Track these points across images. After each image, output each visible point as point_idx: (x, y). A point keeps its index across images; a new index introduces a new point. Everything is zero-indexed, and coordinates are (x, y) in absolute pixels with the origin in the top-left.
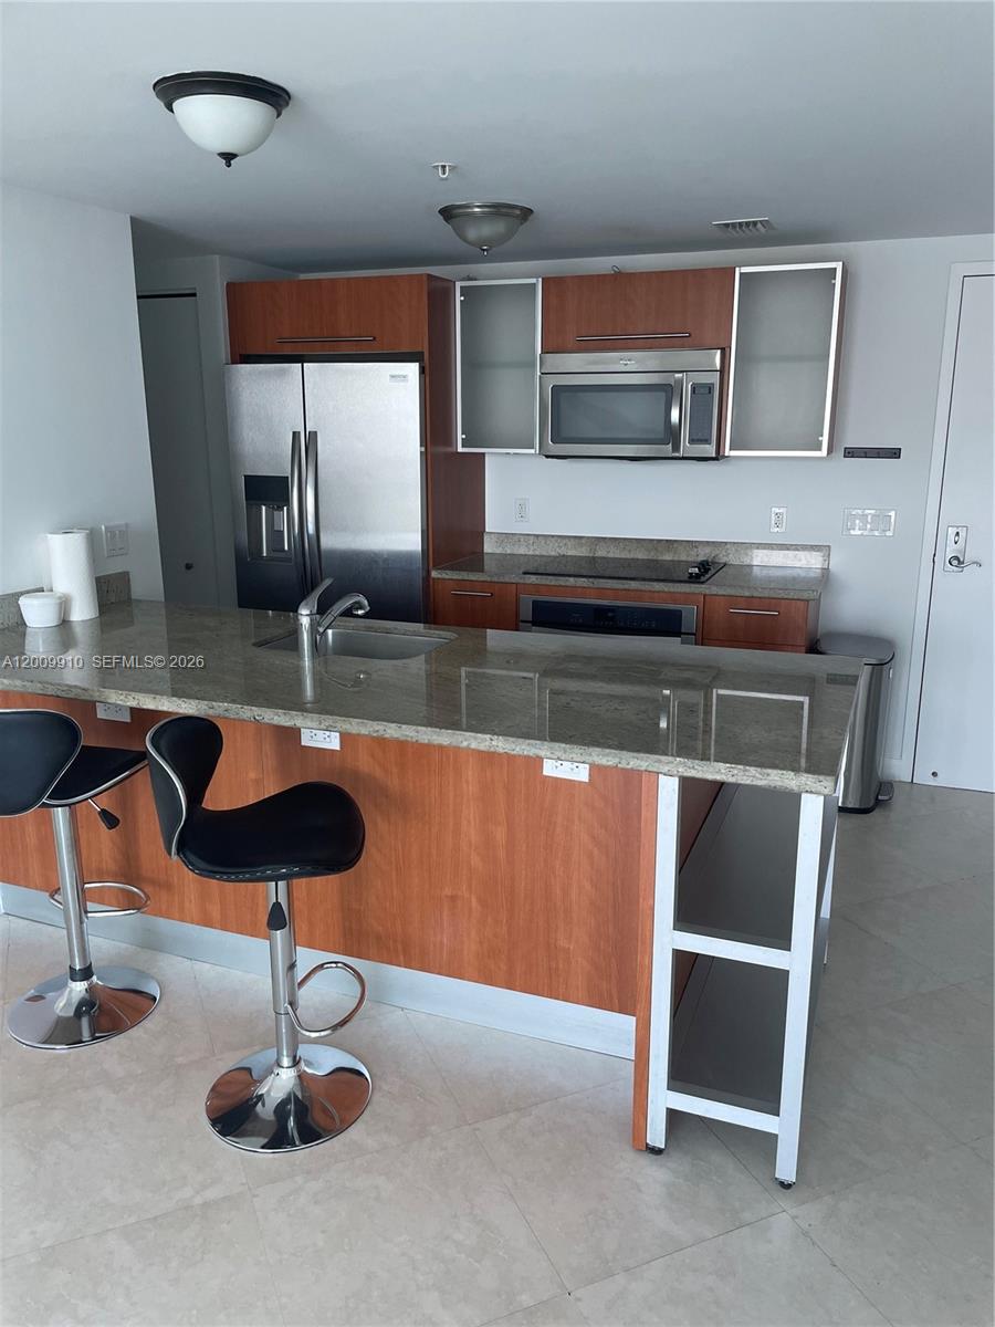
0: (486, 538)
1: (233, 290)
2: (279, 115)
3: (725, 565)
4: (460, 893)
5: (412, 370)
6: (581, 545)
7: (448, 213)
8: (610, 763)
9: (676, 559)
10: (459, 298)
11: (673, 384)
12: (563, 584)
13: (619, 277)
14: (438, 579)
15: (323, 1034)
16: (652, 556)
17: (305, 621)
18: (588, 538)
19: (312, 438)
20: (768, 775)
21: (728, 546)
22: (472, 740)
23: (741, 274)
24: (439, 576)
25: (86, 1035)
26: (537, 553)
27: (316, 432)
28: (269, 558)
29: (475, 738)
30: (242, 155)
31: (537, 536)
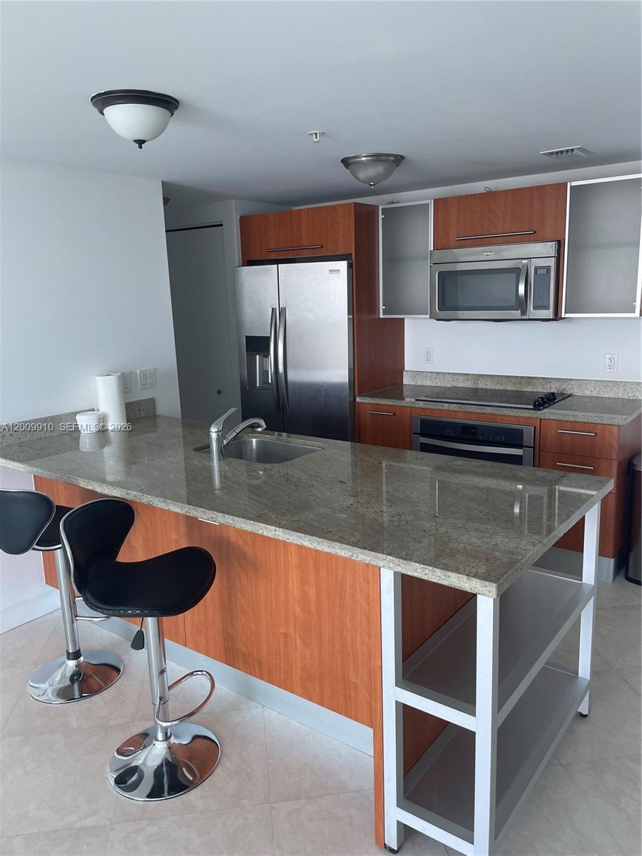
0: (405, 374)
1: (243, 220)
2: (172, 114)
3: (570, 395)
4: (289, 632)
5: (342, 266)
6: (468, 380)
7: (346, 162)
8: (346, 555)
9: (535, 390)
10: (381, 217)
11: (520, 267)
12: (441, 408)
13: (490, 195)
14: (361, 403)
15: (174, 723)
16: (516, 388)
17: (214, 436)
18: (473, 375)
19: (283, 311)
20: (449, 577)
21: (573, 382)
22: (264, 530)
23: (571, 187)
24: (361, 401)
25: (77, 695)
26: (438, 385)
27: (285, 308)
28: (261, 388)
29: (266, 528)
30: (149, 141)
31: (438, 373)
